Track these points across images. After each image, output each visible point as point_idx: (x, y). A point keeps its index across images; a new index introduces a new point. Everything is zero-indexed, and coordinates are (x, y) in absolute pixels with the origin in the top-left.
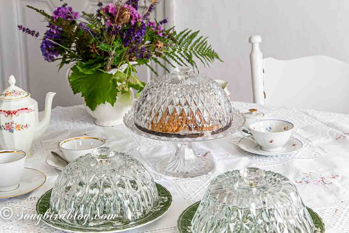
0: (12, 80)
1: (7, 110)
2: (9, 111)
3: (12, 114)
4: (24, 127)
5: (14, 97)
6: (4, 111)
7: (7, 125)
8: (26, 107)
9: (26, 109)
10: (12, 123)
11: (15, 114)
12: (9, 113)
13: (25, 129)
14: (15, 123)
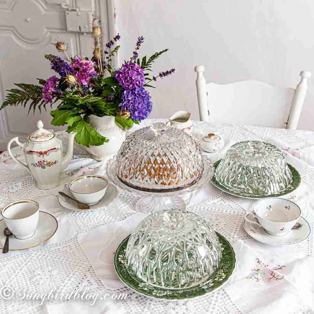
0: (40, 124)
1: (39, 151)
2: (40, 152)
3: (43, 154)
4: (54, 163)
5: (43, 140)
6: (37, 152)
7: (40, 163)
8: (54, 148)
9: (55, 149)
10: (44, 161)
11: (46, 154)
12: (41, 153)
13: (54, 165)
14: (46, 161)
